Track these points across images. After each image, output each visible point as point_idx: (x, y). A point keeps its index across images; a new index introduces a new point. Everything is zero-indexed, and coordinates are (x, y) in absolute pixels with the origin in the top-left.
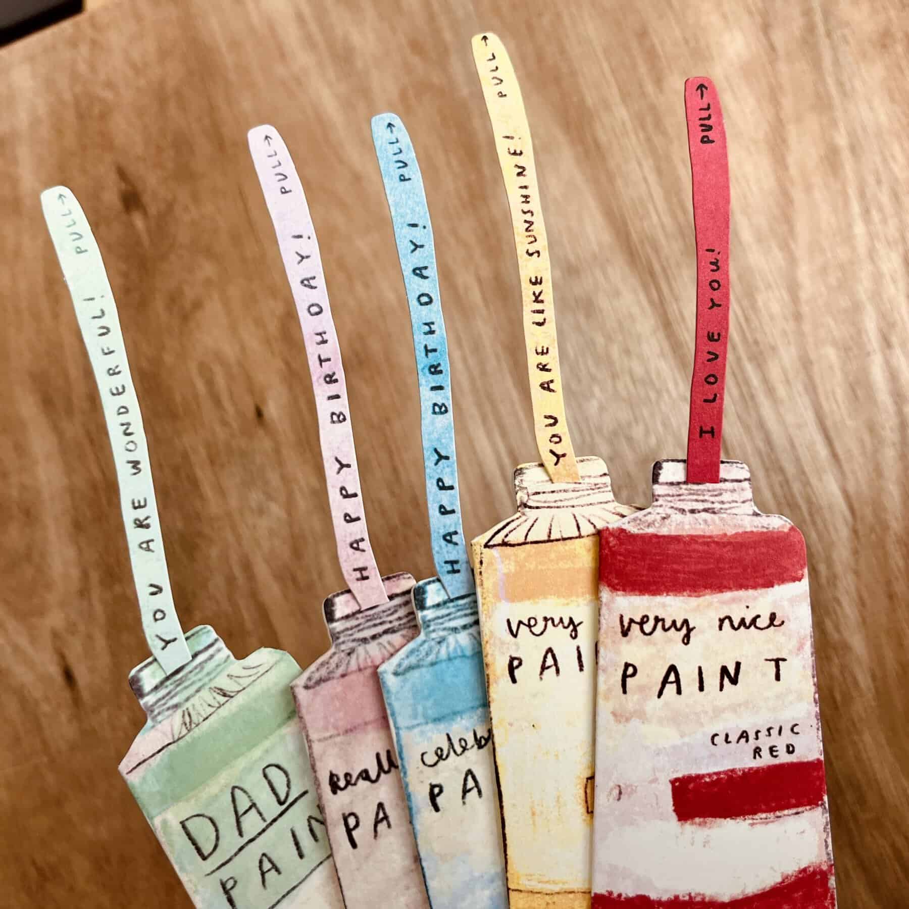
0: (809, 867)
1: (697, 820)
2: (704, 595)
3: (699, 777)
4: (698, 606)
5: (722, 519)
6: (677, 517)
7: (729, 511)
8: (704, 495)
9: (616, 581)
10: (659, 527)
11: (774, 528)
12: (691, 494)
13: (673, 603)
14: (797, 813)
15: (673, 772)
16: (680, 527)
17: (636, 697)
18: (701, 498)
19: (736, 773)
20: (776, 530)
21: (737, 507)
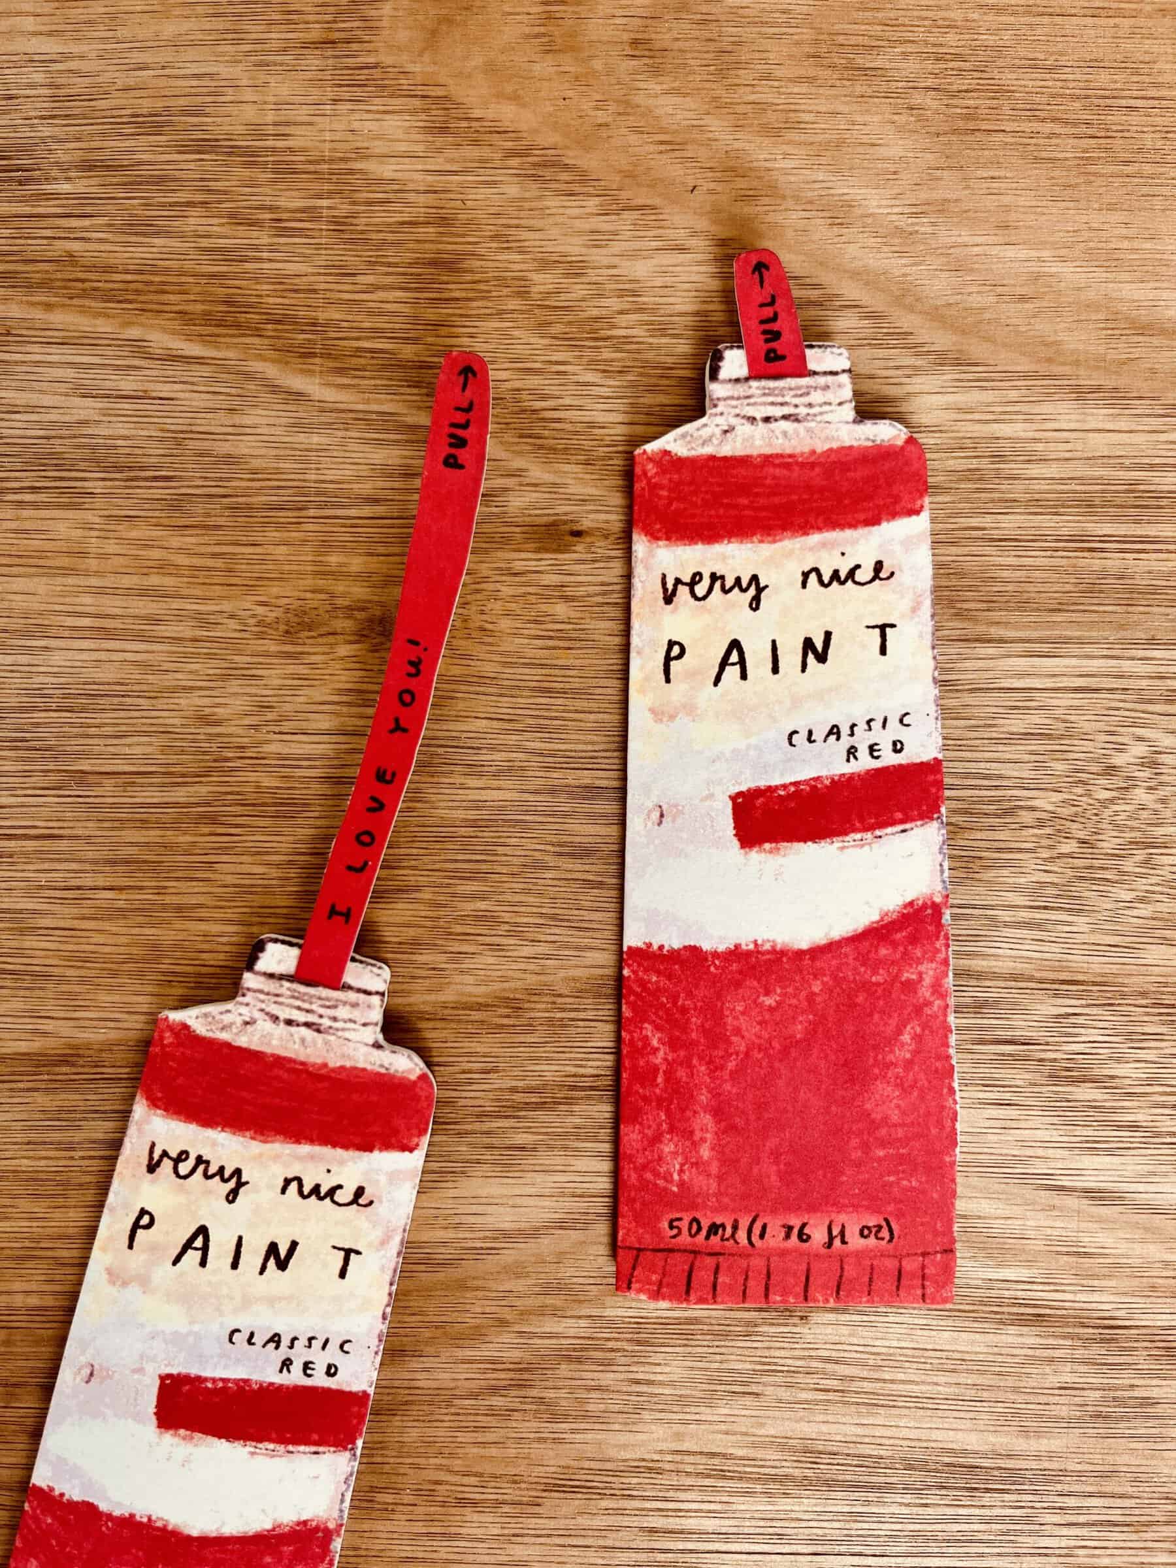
0: (312, 1520)
1: (182, 1432)
2: (272, 1142)
3: (200, 1380)
4: (261, 1155)
5: (326, 1043)
6: (265, 1025)
7: (340, 1033)
8: (311, 1003)
9: (159, 1095)
10: (237, 1034)
11: (397, 1071)
12: (293, 997)
13: (226, 1143)
14: (316, 1453)
15: (166, 1366)
16: (266, 1041)
17: (143, 1257)
18: (306, 1006)
19: (250, 1386)
20: (399, 1075)
21: (354, 1030)
